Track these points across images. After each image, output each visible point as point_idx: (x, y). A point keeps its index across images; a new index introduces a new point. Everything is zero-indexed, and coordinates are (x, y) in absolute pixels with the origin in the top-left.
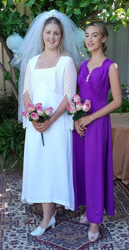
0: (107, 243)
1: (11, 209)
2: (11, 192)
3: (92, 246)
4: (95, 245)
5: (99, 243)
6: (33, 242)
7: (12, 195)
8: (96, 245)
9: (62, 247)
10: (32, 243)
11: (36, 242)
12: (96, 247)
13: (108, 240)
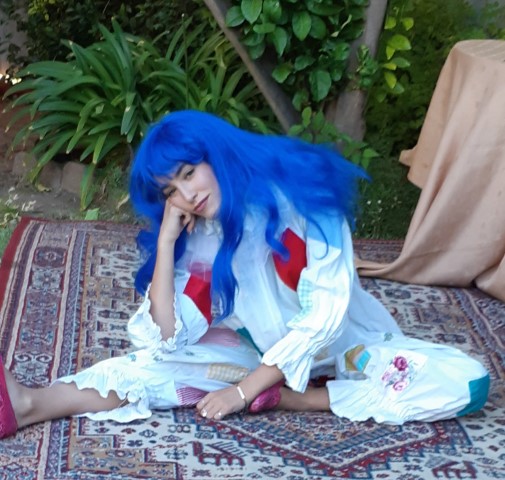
0: (454, 459)
1: (113, 327)
2: (117, 277)
3: (400, 459)
4: (411, 459)
5: (425, 454)
6: (193, 427)
7: (116, 287)
8: (414, 460)
9: (294, 450)
10: (189, 427)
11: (203, 428)
12: (415, 463)
13: (459, 450)
